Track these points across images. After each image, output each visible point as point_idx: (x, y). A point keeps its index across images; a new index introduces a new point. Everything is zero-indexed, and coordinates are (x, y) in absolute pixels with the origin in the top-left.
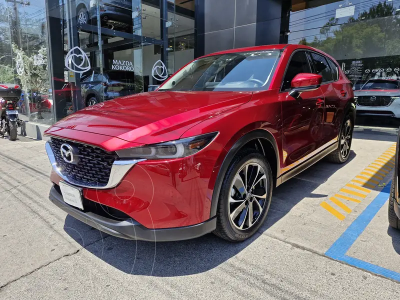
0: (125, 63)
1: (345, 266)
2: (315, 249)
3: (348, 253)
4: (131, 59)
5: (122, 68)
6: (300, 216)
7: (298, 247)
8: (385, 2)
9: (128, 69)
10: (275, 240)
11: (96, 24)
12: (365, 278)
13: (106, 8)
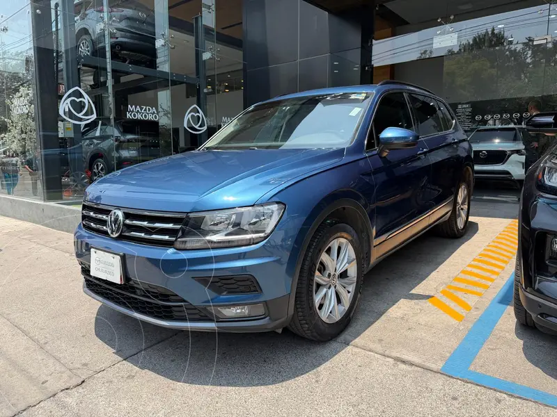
0: (145, 110)
1: (470, 385)
2: (428, 365)
3: (472, 368)
4: (154, 103)
5: (142, 116)
6: (402, 318)
7: (404, 362)
8: (493, 30)
9: (150, 117)
10: (370, 353)
11: (105, 56)
12: (499, 401)
13: (118, 34)
